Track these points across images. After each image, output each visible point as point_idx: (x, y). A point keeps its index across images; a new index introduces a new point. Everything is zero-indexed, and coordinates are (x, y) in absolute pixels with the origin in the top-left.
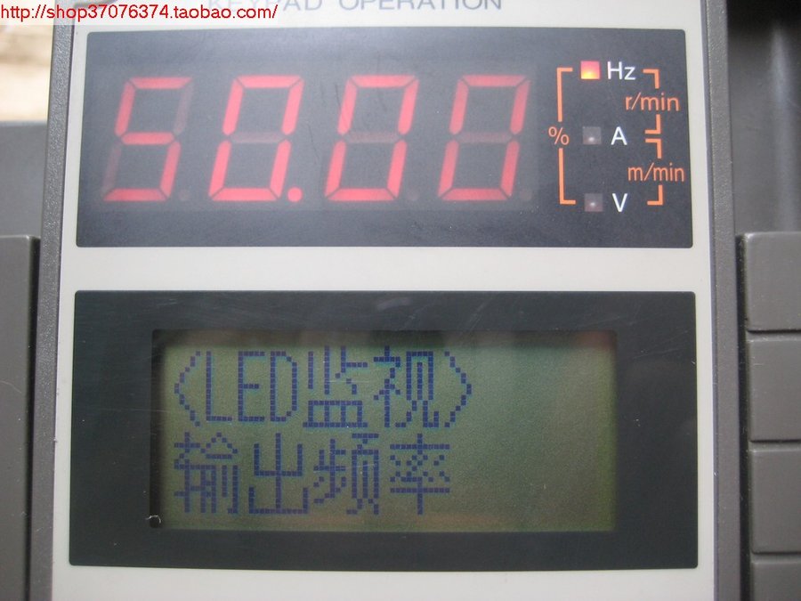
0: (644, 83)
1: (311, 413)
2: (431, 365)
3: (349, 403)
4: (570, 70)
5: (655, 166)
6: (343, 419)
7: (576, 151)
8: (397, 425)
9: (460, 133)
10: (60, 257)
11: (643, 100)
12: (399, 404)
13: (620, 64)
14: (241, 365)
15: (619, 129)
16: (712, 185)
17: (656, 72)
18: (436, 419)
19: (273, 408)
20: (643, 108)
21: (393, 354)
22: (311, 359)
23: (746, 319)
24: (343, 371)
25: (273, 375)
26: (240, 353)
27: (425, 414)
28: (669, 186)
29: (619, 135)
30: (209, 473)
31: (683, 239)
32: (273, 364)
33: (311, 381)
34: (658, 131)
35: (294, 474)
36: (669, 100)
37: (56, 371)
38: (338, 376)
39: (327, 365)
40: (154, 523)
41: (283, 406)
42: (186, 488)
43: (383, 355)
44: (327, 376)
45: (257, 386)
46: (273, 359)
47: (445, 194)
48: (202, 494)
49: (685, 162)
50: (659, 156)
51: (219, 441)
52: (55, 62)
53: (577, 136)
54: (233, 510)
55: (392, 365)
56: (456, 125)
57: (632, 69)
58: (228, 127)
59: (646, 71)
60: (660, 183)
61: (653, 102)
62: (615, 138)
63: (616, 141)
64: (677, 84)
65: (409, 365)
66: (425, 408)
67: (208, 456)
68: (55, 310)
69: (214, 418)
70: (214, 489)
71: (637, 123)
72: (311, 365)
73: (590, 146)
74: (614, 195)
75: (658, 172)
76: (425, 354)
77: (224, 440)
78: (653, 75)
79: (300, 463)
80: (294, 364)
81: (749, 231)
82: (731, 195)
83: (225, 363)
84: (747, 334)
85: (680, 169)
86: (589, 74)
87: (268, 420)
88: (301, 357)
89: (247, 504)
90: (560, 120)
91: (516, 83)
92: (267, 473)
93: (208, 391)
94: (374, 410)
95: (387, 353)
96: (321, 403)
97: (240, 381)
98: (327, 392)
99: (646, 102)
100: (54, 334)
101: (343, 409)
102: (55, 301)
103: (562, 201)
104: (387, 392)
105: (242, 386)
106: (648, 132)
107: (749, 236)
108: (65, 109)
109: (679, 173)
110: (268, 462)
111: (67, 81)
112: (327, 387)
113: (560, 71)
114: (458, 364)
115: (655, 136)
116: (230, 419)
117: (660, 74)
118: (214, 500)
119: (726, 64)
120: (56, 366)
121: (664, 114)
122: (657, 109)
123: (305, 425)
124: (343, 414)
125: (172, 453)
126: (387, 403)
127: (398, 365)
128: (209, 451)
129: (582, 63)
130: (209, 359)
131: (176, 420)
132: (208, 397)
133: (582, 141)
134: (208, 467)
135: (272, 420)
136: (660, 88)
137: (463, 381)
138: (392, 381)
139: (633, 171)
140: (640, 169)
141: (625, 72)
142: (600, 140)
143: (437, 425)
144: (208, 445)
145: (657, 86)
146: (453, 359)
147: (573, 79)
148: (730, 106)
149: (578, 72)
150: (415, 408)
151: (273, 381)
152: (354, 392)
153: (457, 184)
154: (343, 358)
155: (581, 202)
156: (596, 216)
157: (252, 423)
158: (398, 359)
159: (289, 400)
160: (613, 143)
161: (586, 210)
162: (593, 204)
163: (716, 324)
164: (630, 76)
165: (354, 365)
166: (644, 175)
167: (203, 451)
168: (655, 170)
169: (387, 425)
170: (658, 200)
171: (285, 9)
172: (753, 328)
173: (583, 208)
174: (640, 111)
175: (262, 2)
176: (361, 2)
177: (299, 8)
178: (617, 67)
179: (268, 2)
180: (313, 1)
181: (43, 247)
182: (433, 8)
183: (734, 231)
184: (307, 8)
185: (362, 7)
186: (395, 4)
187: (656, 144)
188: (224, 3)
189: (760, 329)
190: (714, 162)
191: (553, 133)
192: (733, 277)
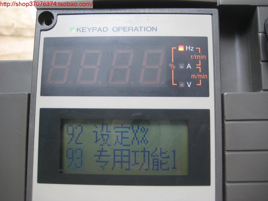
0: (196, 52)
3: (114, 139)
4: (176, 48)
5: (199, 74)
6: (113, 143)
7: (177, 70)
10: (36, 99)
11: (196, 56)
12: (128, 140)
13: (189, 46)
15: (189, 64)
17: (199, 48)
18: (138, 144)
19: (93, 140)
22: (102, 127)
23: (225, 117)
28: (203, 80)
29: (189, 66)
30: (76, 158)
31: (206, 94)
34: (200, 65)
35: (99, 159)
36: (203, 56)
40: (61, 172)
41: (96, 140)
47: (141, 82)
49: (207, 74)
50: (200, 72)
56: (144, 64)
57: (193, 48)
58: (82, 64)
59: (196, 48)
60: (200, 79)
61: (199, 57)
62: (188, 67)
64: (205, 52)
68: (34, 113)
69: (77, 143)
71: (194, 63)
73: (181, 69)
74: (187, 83)
75: (200, 76)
77: (80, 150)
78: (199, 49)
79: (101, 156)
81: (226, 93)
82: (220, 82)
84: (225, 121)
85: (206, 75)
86: (181, 49)
90: (173, 62)
91: (161, 52)
93: (76, 136)
94: (121, 141)
99: (197, 57)
100: (34, 120)
101: (113, 141)
102: (34, 111)
103: (173, 84)
106: (197, 65)
109: (206, 76)
110: (92, 155)
111: (38, 51)
112: (108, 135)
113: (173, 48)
115: (199, 66)
116: (82, 144)
117: (200, 49)
120: (34, 129)
121: (201, 60)
126: (125, 139)
129: (179, 46)
131: (67, 144)
133: (179, 67)
137: (146, 133)
139: (193, 76)
140: (195, 75)
142: (184, 67)
144: (76, 151)
145: (200, 52)
147: (176, 51)
148: (220, 57)
149: (178, 48)
152: (116, 136)
153: (144, 79)
155: (178, 85)
156: (183, 88)
159: (98, 138)
161: (180, 87)
162: (182, 85)
163: (216, 118)
164: (192, 50)
166: (196, 77)
169: (125, 145)
170: (199, 84)
171: (98, 31)
172: (226, 119)
173: (179, 86)
174: (195, 59)
175: (91, 29)
176: (118, 29)
177: (101, 31)
178: (189, 47)
179: (93, 30)
180: (105, 29)
181: (31, 96)
182: (138, 31)
183: (221, 92)
184: (104, 31)
185: (119, 31)
186: (128, 30)
187: (199, 68)
188: (81, 30)
189: (228, 119)
190: (215, 73)
191: (171, 65)
192: (220, 105)
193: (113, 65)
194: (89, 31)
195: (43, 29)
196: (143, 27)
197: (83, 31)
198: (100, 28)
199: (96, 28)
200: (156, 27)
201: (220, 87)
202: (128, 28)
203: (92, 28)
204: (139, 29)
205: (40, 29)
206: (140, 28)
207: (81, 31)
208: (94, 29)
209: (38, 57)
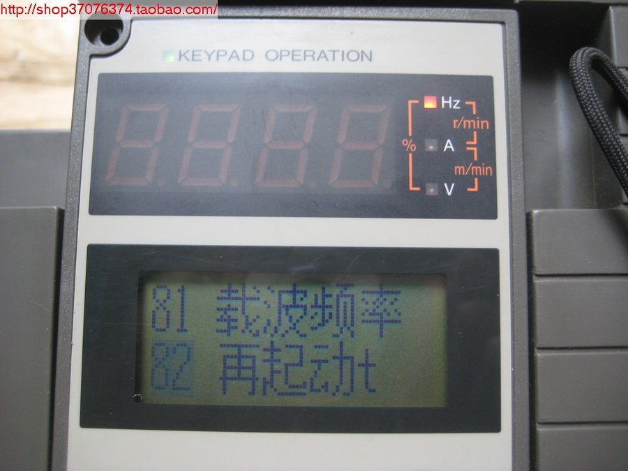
0: (465, 111)
1: (243, 327)
2: (323, 294)
4: (417, 102)
5: (473, 165)
6: (265, 331)
7: (420, 155)
9: (344, 143)
10: (78, 222)
11: (465, 122)
12: (303, 322)
13: (450, 98)
15: (449, 141)
16: (511, 178)
17: (474, 104)
18: (327, 332)
20: (465, 127)
22: (244, 291)
23: (534, 267)
27: (320, 328)
28: (482, 179)
29: (449, 145)
31: (489, 212)
33: (243, 306)
34: (475, 142)
36: (482, 122)
37: (74, 297)
39: (254, 295)
40: (137, 399)
41: (225, 322)
43: (292, 289)
47: (334, 183)
49: (493, 164)
50: (476, 159)
52: (77, 92)
53: (421, 145)
56: (341, 140)
57: (458, 101)
58: (191, 139)
59: (467, 103)
60: (476, 176)
61: (472, 123)
62: (446, 147)
63: (447, 149)
64: (488, 112)
66: (320, 325)
68: (74, 256)
69: (178, 330)
71: (461, 137)
72: (244, 295)
73: (430, 152)
74: (446, 185)
75: (475, 169)
77: (185, 345)
78: (472, 105)
81: (536, 209)
82: (523, 185)
84: (534, 276)
85: (489, 168)
86: (430, 104)
90: (410, 134)
91: (382, 111)
94: (285, 325)
95: (295, 287)
96: (251, 320)
99: (467, 123)
100: (73, 272)
101: (265, 324)
102: (74, 251)
103: (411, 188)
106: (468, 143)
107: (536, 212)
108: (82, 123)
109: (489, 170)
110: (214, 360)
111: (84, 105)
113: (410, 102)
115: (472, 146)
117: (476, 105)
119: (520, 98)
120: (74, 294)
121: (479, 131)
122: (474, 128)
123: (240, 335)
124: (265, 327)
126: (294, 320)
129: (425, 97)
133: (424, 148)
136: (477, 114)
137: (345, 307)
139: (458, 169)
140: (462, 167)
141: (453, 104)
142: (436, 148)
144: (174, 348)
145: (474, 113)
147: (419, 108)
148: (523, 126)
149: (422, 103)
150: (313, 325)
153: (342, 176)
155: (424, 189)
156: (433, 198)
160: (445, 150)
161: (427, 194)
162: (432, 190)
163: (513, 270)
164: (457, 106)
166: (466, 171)
169: (294, 335)
170: (474, 187)
171: (230, 59)
172: (538, 273)
173: (425, 193)
174: (463, 130)
175: (214, 56)
176: (280, 56)
177: (239, 59)
178: (448, 100)
179: (218, 55)
180: (248, 55)
181: (67, 214)
182: (327, 60)
183: (525, 208)
184: (244, 59)
185: (281, 59)
186: (302, 57)
187: (473, 151)
188: (189, 55)
189: (542, 273)
190: (512, 163)
191: (405, 143)
192: (524, 238)
193: (267, 140)
194: (209, 59)
195: (97, 52)
196: (338, 51)
197: (195, 58)
198: (234, 51)
199: (226, 53)
200: (371, 52)
201: (523, 197)
202: (302, 54)
203: (216, 52)
204: (330, 55)
205: (90, 54)
206: (332, 53)
207: (190, 58)
208: (220, 53)
209: (83, 119)
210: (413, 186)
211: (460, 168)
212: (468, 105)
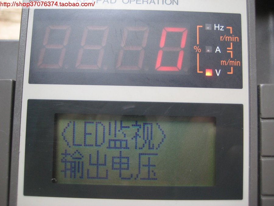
0: (226, 32)
1: (109, 144)
2: (152, 128)
3: (123, 141)
4: (202, 26)
5: (230, 60)
6: (121, 146)
7: (203, 55)
8: (140, 148)
9: (163, 47)
10: (23, 87)
11: (226, 37)
12: (140, 141)
13: (219, 25)
14: (85, 126)
15: (218, 47)
16: (250, 67)
17: (231, 28)
18: (153, 146)
19: (96, 142)
20: (226, 40)
21: (139, 123)
22: (110, 125)
23: (261, 114)
24: (121, 129)
25: (96, 130)
26: (85, 122)
27: (149, 145)
28: (235, 67)
29: (218, 49)
30: (73, 164)
31: (239, 85)
32: (96, 127)
33: (110, 132)
34: (231, 48)
35: (103, 165)
37: (20, 127)
38: (119, 131)
39: (115, 127)
40: (54, 181)
41: (100, 141)
42: (65, 169)
43: (135, 124)
44: (115, 131)
45: (91, 134)
46: (96, 125)
47: (158, 68)
48: (71, 172)
49: (240, 59)
50: (232, 57)
51: (77, 153)
52: (22, 19)
53: (204, 49)
54: (81, 177)
55: (138, 127)
56: (162, 44)
57: (223, 27)
58: (82, 44)
59: (227, 28)
60: (232, 66)
61: (230, 38)
63: (217, 51)
64: (238, 33)
65: (144, 127)
66: (149, 143)
67: (73, 158)
68: (20, 106)
69: (75, 145)
70: (75, 170)
71: (224, 45)
72: (110, 127)
73: (208, 53)
74: (216, 70)
75: (231, 62)
76: (150, 124)
77: (79, 153)
78: (230, 29)
79: (105, 161)
80: (104, 126)
82: (256, 71)
83: (80, 126)
84: (261, 119)
85: (239, 62)
86: (208, 28)
87: (94, 146)
88: (106, 124)
89: (86, 175)
90: (198, 43)
91: (183, 31)
92: (94, 165)
93: (74, 135)
94: (131, 143)
95: (136, 123)
96: (113, 140)
97: (85, 132)
98: (115, 136)
100: (20, 114)
101: (121, 142)
102: (21, 103)
103: (198, 72)
104: (136, 137)
105: (85, 134)
106: (228, 48)
107: (262, 85)
108: (25, 35)
109: (238, 63)
110: (94, 161)
111: (27, 26)
112: (115, 134)
113: (198, 27)
114: (161, 127)
115: (230, 50)
116: (81, 145)
118: (75, 173)
119: (255, 26)
120: (20, 125)
121: (233, 42)
122: (231, 41)
123: (107, 148)
124: (121, 144)
125: (60, 157)
126: (136, 140)
127: (140, 127)
128: (73, 156)
129: (206, 24)
130: (74, 124)
131: (62, 145)
132: (74, 137)
133: (205, 51)
134: (73, 162)
135: (96, 146)
137: (163, 134)
138: (138, 133)
139: (222, 62)
140: (225, 61)
141: (220, 28)
142: (211, 51)
143: (153, 149)
144: (73, 154)
145: (231, 33)
146: (159, 126)
147: (203, 30)
149: (204, 27)
150: (146, 143)
151: (96, 132)
152: (125, 137)
153: (162, 65)
154: (121, 125)
155: (204, 72)
156: (209, 77)
157: (88, 147)
158: (140, 125)
159: (102, 139)
160: (216, 52)
161: (206, 75)
162: (209, 73)
163: (250, 115)
164: (222, 29)
165: (125, 127)
166: (226, 64)
167: (71, 156)
168: (230, 62)
169: (136, 148)
170: (231, 72)
171: (103, 3)
172: (263, 117)
176: (130, 1)
177: (108, 2)
179: (97, 0)
180: (113, 0)
181: (17, 83)
182: (155, 3)
183: (257, 83)
184: (111, 2)
185: (130, 3)
186: (142, 2)
187: (230, 53)
189: (265, 117)
190: (250, 60)
191: (195, 48)
192: (256, 99)
193: (123, 45)
201: (256, 77)
202: (142, 0)
204: (156, 1)
209: (26, 33)
210: (199, 71)
211: (223, 62)
212: (228, 29)
